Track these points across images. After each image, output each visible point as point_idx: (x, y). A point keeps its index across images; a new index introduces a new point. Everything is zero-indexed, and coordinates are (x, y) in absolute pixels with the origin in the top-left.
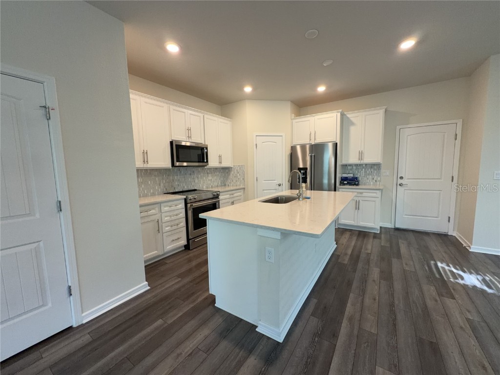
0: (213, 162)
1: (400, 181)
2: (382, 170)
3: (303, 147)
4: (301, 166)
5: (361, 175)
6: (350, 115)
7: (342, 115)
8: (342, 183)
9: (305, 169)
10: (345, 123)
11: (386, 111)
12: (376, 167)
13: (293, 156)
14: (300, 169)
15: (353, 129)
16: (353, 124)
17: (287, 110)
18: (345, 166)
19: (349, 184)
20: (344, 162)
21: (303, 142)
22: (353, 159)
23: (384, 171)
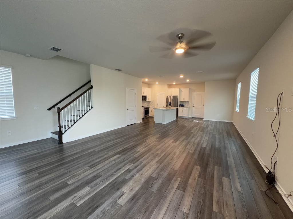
0: (147, 100)
1: (193, 106)
2: (189, 103)
3: (170, 97)
4: (169, 101)
5: (185, 104)
6: (182, 89)
7: (180, 89)
8: (180, 106)
9: (170, 102)
10: (180, 91)
11: (190, 89)
12: (188, 102)
13: (167, 99)
14: (169, 102)
15: (182, 92)
16: (182, 91)
17: (166, 87)
18: (181, 102)
19: (181, 106)
20: (180, 101)
21: (170, 95)
22: (182, 100)
23: (190, 103)
